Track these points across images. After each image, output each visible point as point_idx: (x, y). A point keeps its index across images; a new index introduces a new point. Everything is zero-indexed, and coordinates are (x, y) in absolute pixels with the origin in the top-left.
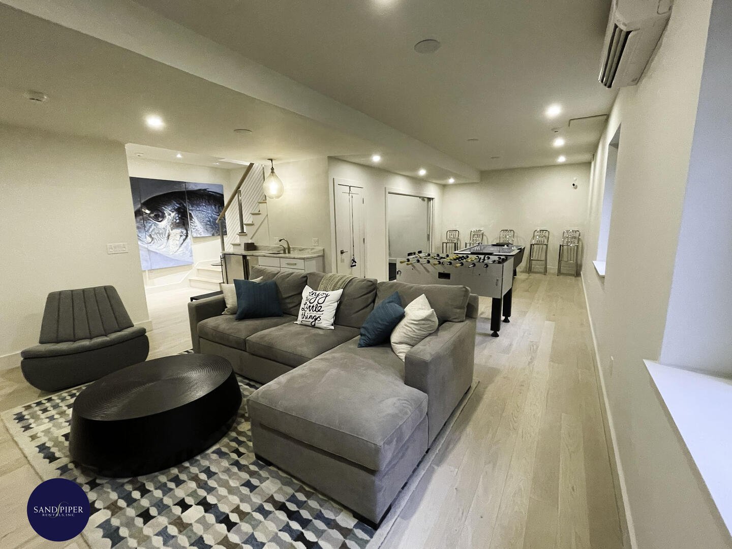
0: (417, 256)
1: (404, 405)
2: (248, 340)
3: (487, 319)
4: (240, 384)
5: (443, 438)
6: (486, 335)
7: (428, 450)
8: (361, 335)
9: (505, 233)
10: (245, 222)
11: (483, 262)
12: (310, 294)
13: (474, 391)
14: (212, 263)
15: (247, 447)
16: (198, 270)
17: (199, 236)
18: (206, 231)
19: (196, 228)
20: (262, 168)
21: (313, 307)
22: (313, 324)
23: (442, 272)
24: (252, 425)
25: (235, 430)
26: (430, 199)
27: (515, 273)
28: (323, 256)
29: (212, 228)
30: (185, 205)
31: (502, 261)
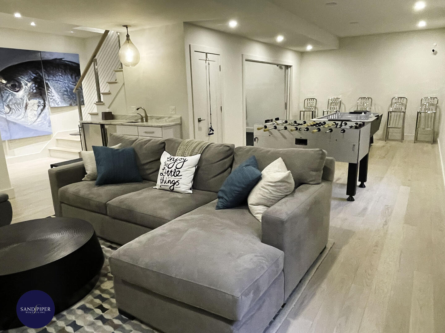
0: (274, 123)
1: (260, 260)
2: (108, 204)
3: (342, 185)
4: (102, 246)
5: (299, 293)
6: (342, 199)
7: (284, 304)
8: (219, 198)
9: (363, 101)
10: (102, 91)
11: (340, 127)
12: (169, 159)
13: (329, 251)
14: (71, 133)
15: (111, 304)
16: (57, 140)
17: (56, 106)
18: (63, 101)
19: (53, 98)
20: (117, 36)
21: (171, 171)
22: (172, 188)
23: (299, 138)
24: (115, 283)
25: (99, 288)
26: (287, 67)
27: (372, 141)
28: (181, 124)
29: (69, 98)
30: (41, 74)
31: (359, 126)
